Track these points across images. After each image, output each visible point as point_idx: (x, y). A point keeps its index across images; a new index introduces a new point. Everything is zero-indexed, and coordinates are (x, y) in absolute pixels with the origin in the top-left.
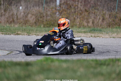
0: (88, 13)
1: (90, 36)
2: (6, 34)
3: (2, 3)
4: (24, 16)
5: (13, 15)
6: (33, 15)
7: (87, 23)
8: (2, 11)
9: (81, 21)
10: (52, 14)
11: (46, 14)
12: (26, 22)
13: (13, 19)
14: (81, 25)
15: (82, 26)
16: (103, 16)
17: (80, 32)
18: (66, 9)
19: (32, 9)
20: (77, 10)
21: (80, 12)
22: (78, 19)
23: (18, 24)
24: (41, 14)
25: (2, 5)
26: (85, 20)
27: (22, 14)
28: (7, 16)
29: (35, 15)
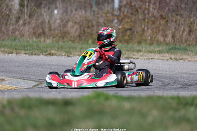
0: (165, 20)
1: (168, 58)
2: (32, 54)
3: (26, 4)
4: (60, 26)
5: (43, 23)
6: (76, 23)
7: (163, 37)
8: (25, 17)
9: (153, 34)
10: (106, 22)
11: (97, 22)
12: (64, 35)
13: (43, 30)
14: (154, 40)
15: (155, 42)
16: (189, 27)
17: (151, 52)
18: (129, 15)
19: (75, 15)
20: (147, 16)
21: (153, 19)
22: (150, 31)
23: (52, 37)
24: (89, 21)
25: (26, 7)
26: (161, 33)
27: (58, 21)
28: (33, 25)
29: (79, 23)
